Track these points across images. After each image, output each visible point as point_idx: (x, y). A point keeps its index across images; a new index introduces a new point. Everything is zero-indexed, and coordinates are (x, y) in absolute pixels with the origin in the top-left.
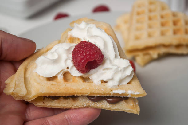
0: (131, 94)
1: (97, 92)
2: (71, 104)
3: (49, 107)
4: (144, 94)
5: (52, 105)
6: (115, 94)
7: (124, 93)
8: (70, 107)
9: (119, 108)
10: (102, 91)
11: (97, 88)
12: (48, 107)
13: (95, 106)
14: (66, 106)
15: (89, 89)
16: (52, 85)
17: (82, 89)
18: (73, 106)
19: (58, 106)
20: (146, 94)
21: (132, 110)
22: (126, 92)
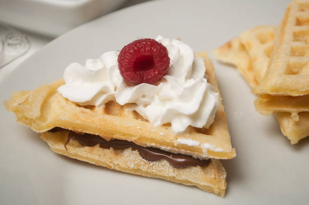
0: (209, 151)
1: (152, 136)
2: (110, 158)
3: (73, 155)
4: (232, 153)
5: (79, 153)
6: (180, 144)
7: (196, 146)
8: (108, 163)
9: (190, 180)
10: (160, 136)
11: (152, 131)
12: (72, 157)
13: (149, 171)
14: (100, 160)
16: (83, 112)
17: (128, 127)
18: (111, 162)
19: (87, 158)
20: (234, 155)
21: (211, 185)
22: (200, 145)
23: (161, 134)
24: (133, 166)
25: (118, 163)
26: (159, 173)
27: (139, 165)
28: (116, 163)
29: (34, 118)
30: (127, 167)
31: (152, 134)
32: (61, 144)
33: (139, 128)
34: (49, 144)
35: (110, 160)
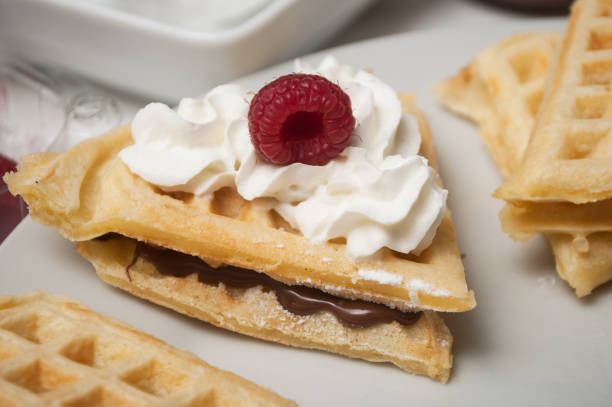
0: (421, 295)
1: (307, 263)
2: (218, 306)
3: (142, 292)
4: (467, 300)
5: (155, 290)
6: (363, 281)
7: (396, 285)
8: (212, 314)
9: (379, 350)
10: (323, 263)
11: (308, 253)
12: (139, 295)
14: (197, 306)
15: (282, 249)
16: (167, 207)
17: (259, 244)
18: (220, 314)
19: (171, 300)
20: (472, 305)
21: (421, 361)
22: (403, 283)
23: (325, 259)
24: (262, 324)
25: (234, 315)
26: (316, 339)
27: (275, 322)
28: (230, 316)
29: (67, 211)
30: (251, 326)
31: (306, 260)
32: (119, 266)
33: (281, 246)
34: (94, 264)
35: (217, 310)
